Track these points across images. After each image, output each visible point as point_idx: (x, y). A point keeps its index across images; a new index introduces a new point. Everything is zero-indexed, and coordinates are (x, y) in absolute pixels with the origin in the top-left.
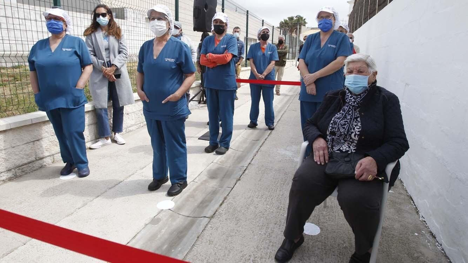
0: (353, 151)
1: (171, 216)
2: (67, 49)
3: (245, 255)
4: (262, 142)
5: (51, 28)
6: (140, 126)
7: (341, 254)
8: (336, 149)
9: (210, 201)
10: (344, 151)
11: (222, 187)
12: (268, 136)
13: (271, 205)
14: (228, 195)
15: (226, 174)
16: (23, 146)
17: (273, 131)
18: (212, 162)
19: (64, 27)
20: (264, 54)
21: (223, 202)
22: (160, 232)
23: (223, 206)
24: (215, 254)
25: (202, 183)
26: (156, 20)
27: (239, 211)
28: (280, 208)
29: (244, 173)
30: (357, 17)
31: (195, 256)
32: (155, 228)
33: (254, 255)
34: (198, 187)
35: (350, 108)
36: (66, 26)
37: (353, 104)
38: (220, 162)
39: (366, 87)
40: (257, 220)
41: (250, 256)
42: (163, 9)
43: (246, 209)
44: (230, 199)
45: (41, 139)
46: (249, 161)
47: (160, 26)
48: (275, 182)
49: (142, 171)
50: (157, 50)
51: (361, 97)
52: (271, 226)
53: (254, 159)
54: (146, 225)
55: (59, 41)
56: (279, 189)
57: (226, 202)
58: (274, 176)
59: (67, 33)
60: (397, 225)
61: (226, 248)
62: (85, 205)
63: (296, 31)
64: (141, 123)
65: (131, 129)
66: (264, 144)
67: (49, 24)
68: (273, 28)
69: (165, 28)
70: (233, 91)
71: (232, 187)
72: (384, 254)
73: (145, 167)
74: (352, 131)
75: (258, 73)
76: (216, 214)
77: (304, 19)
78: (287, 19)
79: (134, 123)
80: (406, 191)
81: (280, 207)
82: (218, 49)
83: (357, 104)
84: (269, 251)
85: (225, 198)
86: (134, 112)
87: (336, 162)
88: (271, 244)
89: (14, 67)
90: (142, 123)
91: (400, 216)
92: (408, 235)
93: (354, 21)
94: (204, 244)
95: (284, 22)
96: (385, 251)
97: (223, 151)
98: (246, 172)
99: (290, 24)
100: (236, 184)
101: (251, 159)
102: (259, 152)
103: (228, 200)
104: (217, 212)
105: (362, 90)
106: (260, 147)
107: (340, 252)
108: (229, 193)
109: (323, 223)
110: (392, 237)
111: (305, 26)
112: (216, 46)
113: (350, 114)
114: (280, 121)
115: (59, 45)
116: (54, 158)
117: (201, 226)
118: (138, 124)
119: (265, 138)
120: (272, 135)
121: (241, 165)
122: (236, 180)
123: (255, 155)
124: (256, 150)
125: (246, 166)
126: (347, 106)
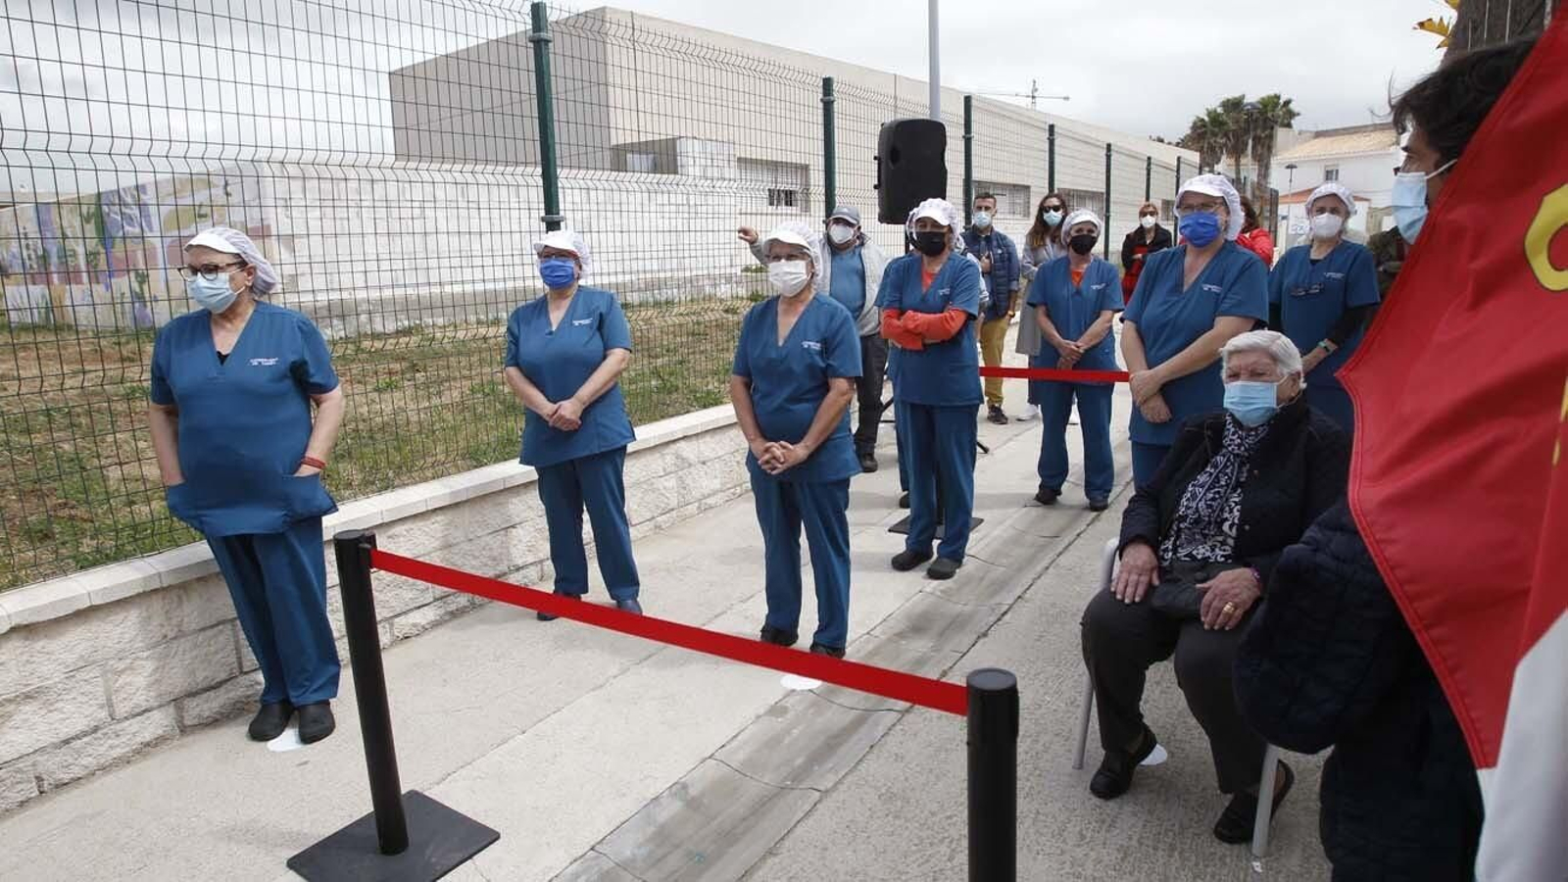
0: (1219, 558)
1: (813, 704)
2: (583, 322)
4: (1067, 542)
5: (547, 274)
6: (734, 494)
8: (1182, 553)
10: (1199, 557)
11: (937, 650)
12: (1086, 527)
14: (951, 667)
15: (952, 623)
16: (488, 538)
17: (1106, 512)
18: (920, 592)
19: (576, 269)
20: (1078, 292)
22: (788, 732)
24: (906, 779)
25: (889, 640)
26: (783, 261)
29: (999, 620)
31: (862, 779)
32: (779, 723)
34: (878, 647)
35: (1228, 460)
36: (581, 267)
37: (1236, 452)
38: (942, 591)
39: (1274, 409)
42: (799, 234)
46: (1018, 592)
47: (791, 274)
49: (744, 606)
50: (786, 324)
51: (1257, 435)
52: (1044, 739)
53: (1033, 587)
54: (758, 717)
55: (566, 303)
59: (582, 282)
61: (931, 771)
62: (624, 672)
65: (711, 501)
66: (1071, 548)
67: (546, 268)
68: (1149, 164)
69: (805, 277)
70: (969, 407)
71: (965, 651)
73: (752, 597)
74: (1226, 515)
75: (1064, 338)
77: (1287, 103)
78: (1220, 110)
79: (718, 486)
82: (931, 299)
83: (1246, 450)
84: (1029, 784)
85: (943, 675)
86: (719, 457)
87: (1176, 581)
88: (1038, 772)
89: (399, 333)
94: (883, 760)
95: (1206, 119)
97: (947, 570)
98: (1007, 617)
99: (1232, 126)
100: (974, 645)
101: (1027, 586)
102: (1051, 569)
105: (1263, 416)
106: (1058, 556)
108: (955, 664)
109: (1181, 741)
111: (1289, 125)
112: (924, 290)
113: (1226, 474)
115: (568, 311)
116: (542, 570)
117: (880, 728)
118: (729, 489)
119: (1078, 531)
120: (1098, 525)
121: (997, 599)
122: (975, 637)
123: (1039, 577)
124: (1045, 563)
125: (1010, 602)
126: (1224, 456)
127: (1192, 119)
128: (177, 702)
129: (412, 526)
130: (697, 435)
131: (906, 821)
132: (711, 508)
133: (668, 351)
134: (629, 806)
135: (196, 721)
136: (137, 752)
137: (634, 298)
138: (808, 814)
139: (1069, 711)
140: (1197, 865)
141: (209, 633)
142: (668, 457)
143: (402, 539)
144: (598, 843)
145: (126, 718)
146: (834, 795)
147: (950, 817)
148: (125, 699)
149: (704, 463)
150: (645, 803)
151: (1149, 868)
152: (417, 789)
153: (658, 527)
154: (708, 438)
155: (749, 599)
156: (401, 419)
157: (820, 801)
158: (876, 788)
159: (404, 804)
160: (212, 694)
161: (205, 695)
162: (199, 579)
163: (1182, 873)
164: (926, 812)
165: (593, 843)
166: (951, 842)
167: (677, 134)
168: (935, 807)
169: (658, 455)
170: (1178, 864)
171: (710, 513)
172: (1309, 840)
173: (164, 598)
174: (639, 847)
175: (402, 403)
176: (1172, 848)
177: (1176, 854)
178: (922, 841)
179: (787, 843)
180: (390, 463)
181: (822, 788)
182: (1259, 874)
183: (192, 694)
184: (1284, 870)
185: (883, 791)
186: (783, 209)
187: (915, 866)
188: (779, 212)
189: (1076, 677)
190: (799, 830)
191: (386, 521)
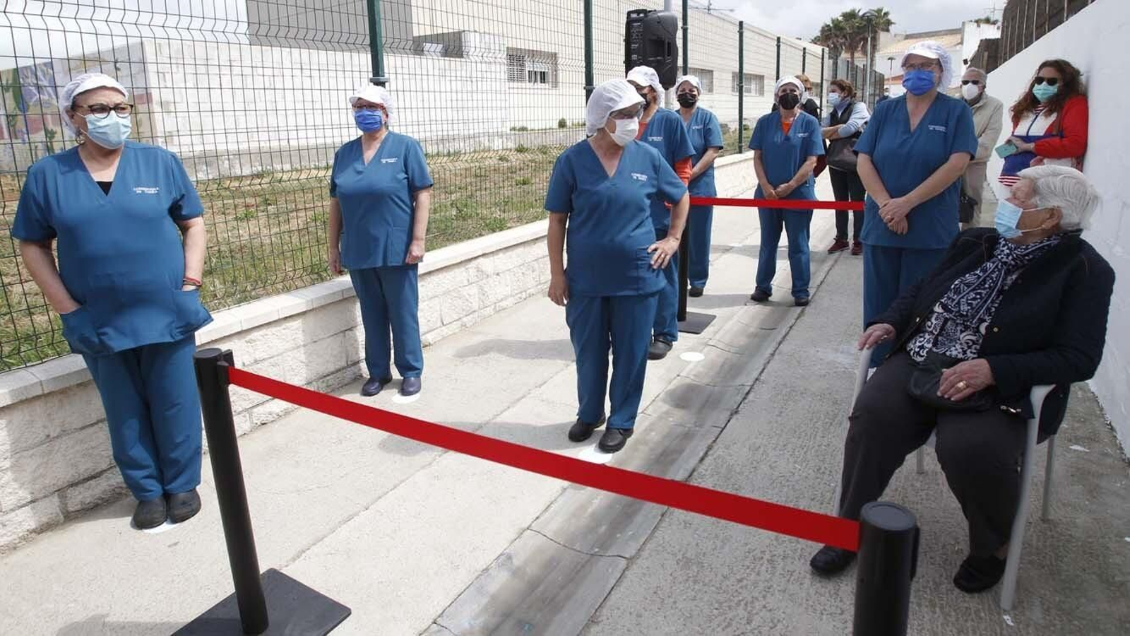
2: (389, 160)
3: (754, 550)
4: (783, 333)
5: (361, 122)
6: (520, 298)
7: (948, 562)
9: (681, 452)
11: (701, 426)
12: (797, 319)
13: (804, 464)
14: (714, 441)
15: (707, 401)
16: (329, 340)
17: (808, 309)
18: (678, 376)
20: (788, 139)
21: (706, 454)
23: (707, 461)
24: (697, 545)
25: (660, 417)
27: (739, 473)
28: (821, 471)
29: (745, 398)
30: (1022, 17)
31: (660, 545)
33: (771, 551)
34: (652, 424)
36: (387, 116)
37: (1004, 260)
38: (695, 375)
40: (777, 490)
41: (763, 552)
43: (752, 470)
44: (718, 450)
45: (356, 327)
46: (755, 374)
48: (811, 420)
53: (765, 371)
55: (377, 145)
56: (820, 434)
57: (713, 455)
58: (810, 407)
59: (389, 129)
60: (1082, 519)
61: (717, 536)
63: (864, 47)
64: (521, 292)
65: (504, 304)
66: (787, 338)
67: (359, 116)
71: (723, 426)
72: (1043, 570)
73: (545, 383)
76: (693, 476)
77: (886, 14)
78: (840, 18)
80: (1121, 449)
81: (823, 468)
83: (1012, 260)
85: (710, 448)
89: (253, 176)
90: (525, 291)
91: (1094, 500)
92: (1107, 539)
93: (1013, 28)
94: (674, 527)
95: (831, 25)
96: (1048, 566)
98: (751, 396)
99: (848, 30)
100: (729, 421)
101: (760, 370)
102: (776, 357)
103: (715, 452)
104: (695, 473)
106: (779, 344)
107: (947, 560)
108: (717, 438)
110: (1068, 541)
111: (888, 30)
114: (824, 285)
115: (377, 152)
118: (517, 294)
119: (791, 324)
120: (805, 318)
121: (739, 381)
122: (729, 413)
123: (768, 362)
124: (770, 351)
125: (750, 383)
126: (994, 263)
127: (822, 25)
128: (61, 492)
129: (267, 333)
130: (492, 253)
131: (705, 585)
132: (504, 309)
133: (460, 188)
134: (462, 578)
135: (78, 507)
136: (24, 538)
137: (431, 149)
138: (619, 580)
139: (817, 478)
140: (957, 620)
141: (91, 430)
142: (470, 270)
143: (258, 343)
144: (439, 616)
145: (12, 510)
146: (639, 561)
147: (740, 581)
148: (11, 493)
149: (498, 274)
150: (476, 574)
151: (919, 625)
152: (275, 567)
153: (464, 325)
154: (501, 255)
155: (542, 385)
156: (256, 242)
157: (627, 568)
158: (674, 555)
159: (263, 583)
160: (92, 482)
161: (87, 484)
162: (79, 385)
163: (948, 629)
164: (719, 576)
165: (434, 617)
166: (746, 605)
167: (462, 29)
168: (726, 571)
169: (463, 269)
170: (941, 620)
171: (503, 314)
172: (1043, 592)
173: (46, 403)
174: (475, 619)
175: (257, 229)
176: (933, 605)
177: (938, 610)
178: (721, 604)
179: (605, 611)
180: (247, 278)
181: (627, 556)
182: (1012, 626)
183: (73, 485)
184: (1031, 622)
185: (680, 557)
186: (539, 85)
187: (719, 629)
188: (536, 87)
189: (817, 448)
190: (613, 597)
191: (244, 329)
